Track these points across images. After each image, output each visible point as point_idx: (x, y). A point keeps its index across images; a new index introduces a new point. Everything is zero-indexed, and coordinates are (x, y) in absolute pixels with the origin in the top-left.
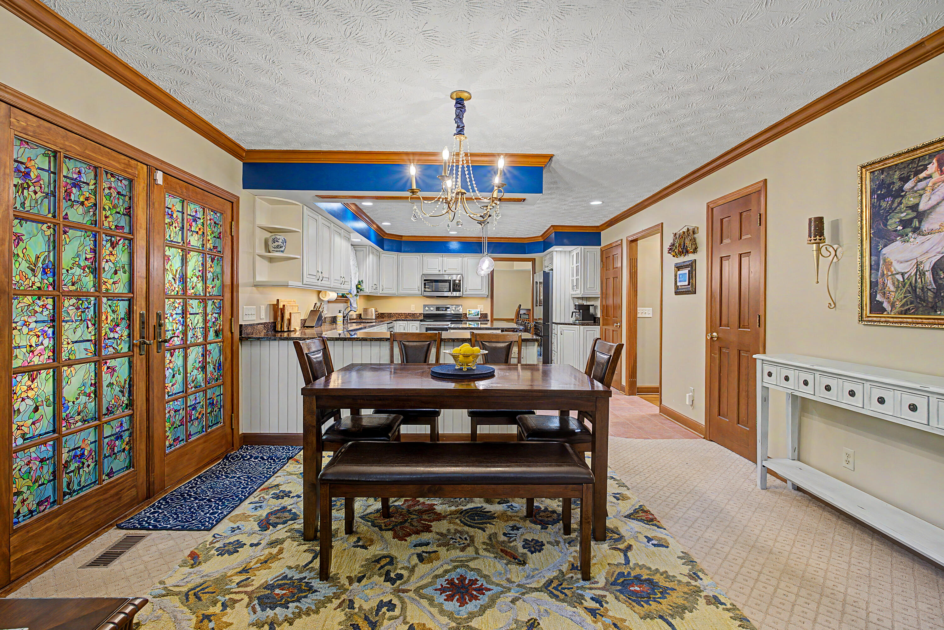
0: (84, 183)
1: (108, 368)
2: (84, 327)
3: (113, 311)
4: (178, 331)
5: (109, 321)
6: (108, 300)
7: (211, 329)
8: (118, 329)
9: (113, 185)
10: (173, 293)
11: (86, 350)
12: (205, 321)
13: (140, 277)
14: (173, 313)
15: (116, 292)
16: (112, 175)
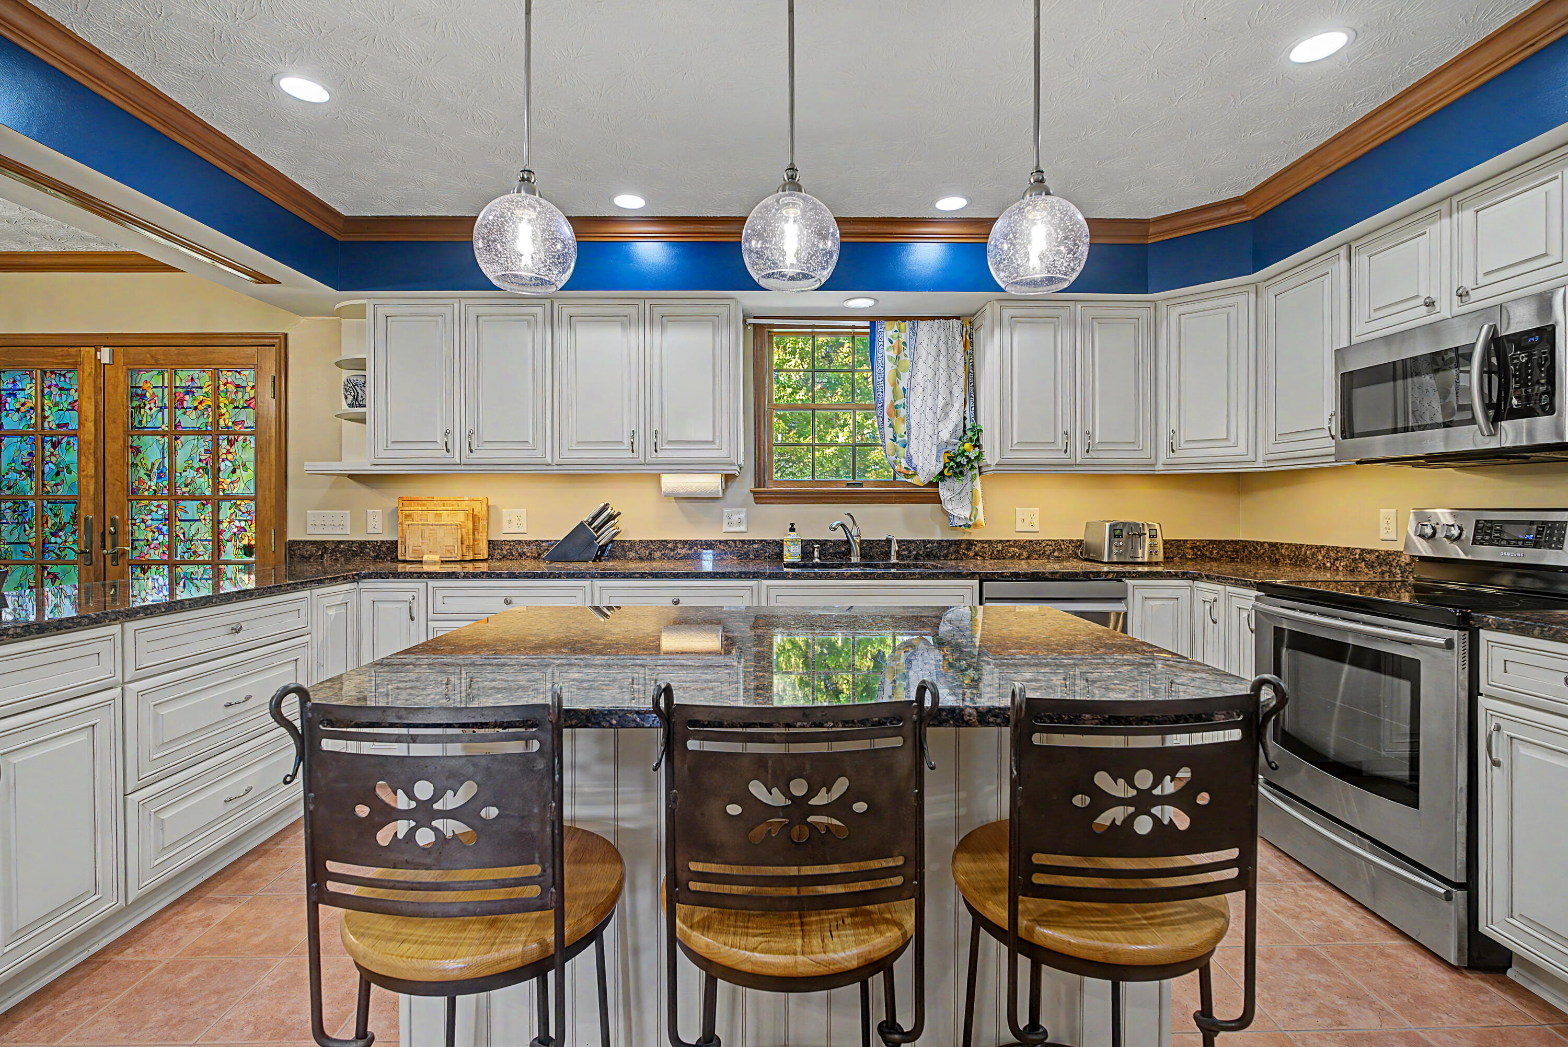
0: (19, 390)
1: (49, 573)
2: (20, 529)
3: (55, 515)
4: (155, 542)
5: (49, 525)
6: (48, 503)
7: (229, 544)
8: (60, 534)
9: (54, 382)
10: (146, 493)
11: (24, 552)
12: (217, 533)
13: (87, 476)
14: (147, 518)
15: (59, 493)
16: (52, 373)
